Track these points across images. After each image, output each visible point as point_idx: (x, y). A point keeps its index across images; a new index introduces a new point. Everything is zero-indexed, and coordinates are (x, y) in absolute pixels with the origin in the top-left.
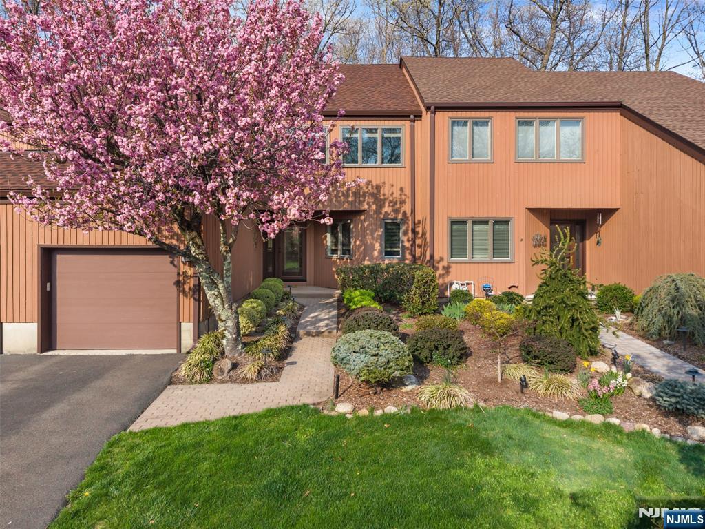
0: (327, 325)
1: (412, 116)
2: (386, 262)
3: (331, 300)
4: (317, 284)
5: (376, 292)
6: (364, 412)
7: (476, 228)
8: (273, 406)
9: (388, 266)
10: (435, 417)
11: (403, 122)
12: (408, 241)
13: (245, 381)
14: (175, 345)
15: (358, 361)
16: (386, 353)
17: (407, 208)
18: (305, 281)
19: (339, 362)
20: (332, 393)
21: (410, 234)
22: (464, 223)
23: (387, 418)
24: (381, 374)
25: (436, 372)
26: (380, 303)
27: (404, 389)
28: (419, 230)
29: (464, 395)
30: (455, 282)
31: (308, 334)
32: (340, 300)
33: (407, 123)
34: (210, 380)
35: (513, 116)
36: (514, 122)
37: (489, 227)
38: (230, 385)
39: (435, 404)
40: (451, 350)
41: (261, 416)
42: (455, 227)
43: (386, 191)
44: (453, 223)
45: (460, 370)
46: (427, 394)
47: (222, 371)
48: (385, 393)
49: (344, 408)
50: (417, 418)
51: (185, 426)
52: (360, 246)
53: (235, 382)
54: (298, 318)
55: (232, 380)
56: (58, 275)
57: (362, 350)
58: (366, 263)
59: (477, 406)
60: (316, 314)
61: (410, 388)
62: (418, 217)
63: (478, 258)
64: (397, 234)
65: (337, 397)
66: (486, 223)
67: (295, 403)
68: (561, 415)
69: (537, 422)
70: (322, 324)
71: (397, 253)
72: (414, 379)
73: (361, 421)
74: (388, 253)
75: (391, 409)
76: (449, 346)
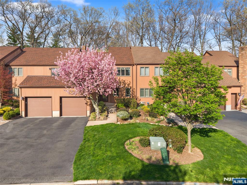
0: (114, 111)
1: (132, 65)
2: (127, 98)
3: (114, 106)
4: (111, 102)
5: (124, 104)
6: (122, 124)
7: (146, 90)
8: (107, 123)
9: (127, 99)
10: (133, 124)
11: (130, 66)
12: (131, 93)
13: (101, 120)
14: (86, 115)
15: (121, 116)
16: (125, 115)
17: (131, 85)
18: (108, 101)
19: (118, 116)
20: (116, 121)
21: (132, 91)
22: (143, 89)
23: (125, 124)
24: (124, 118)
25: (134, 118)
26: (125, 107)
27: (128, 121)
28: (134, 90)
29: (138, 121)
30: (141, 102)
31: (110, 113)
32: (116, 106)
33: (131, 67)
34: (95, 120)
35: (154, 66)
36: (154, 68)
37: (149, 90)
38: (99, 121)
39: (133, 122)
40: (137, 115)
41: (106, 124)
42: (141, 90)
43: (126, 82)
44: (141, 89)
45: (138, 118)
46: (132, 121)
47: (97, 119)
48: (125, 121)
49: (119, 123)
50: (130, 124)
51: (95, 126)
52: (121, 94)
53: (100, 120)
54: (108, 110)
55: (99, 120)
56: (62, 102)
57: (122, 114)
58: (122, 98)
59: (139, 122)
60: (111, 109)
61: (129, 120)
62: (134, 88)
63: (146, 97)
64: (129, 91)
65: (117, 122)
66: (148, 89)
67: (111, 123)
68: (152, 124)
69: (148, 124)
70: (113, 111)
71: (129, 95)
72: (130, 119)
73: (121, 125)
74: (127, 95)
75: (126, 123)
76: (136, 114)
